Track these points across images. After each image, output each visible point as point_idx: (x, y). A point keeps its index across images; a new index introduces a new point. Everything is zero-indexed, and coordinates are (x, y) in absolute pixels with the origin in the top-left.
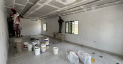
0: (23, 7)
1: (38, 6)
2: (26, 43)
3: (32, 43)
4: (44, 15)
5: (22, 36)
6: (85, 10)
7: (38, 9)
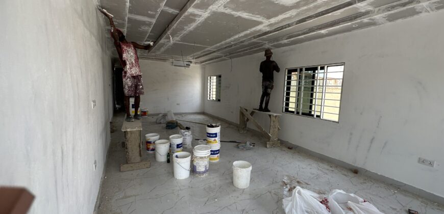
0: (149, 24)
1: (191, 19)
2: (152, 137)
3: (168, 139)
4: (210, 48)
5: (144, 113)
6: (377, 17)
7: (193, 26)
